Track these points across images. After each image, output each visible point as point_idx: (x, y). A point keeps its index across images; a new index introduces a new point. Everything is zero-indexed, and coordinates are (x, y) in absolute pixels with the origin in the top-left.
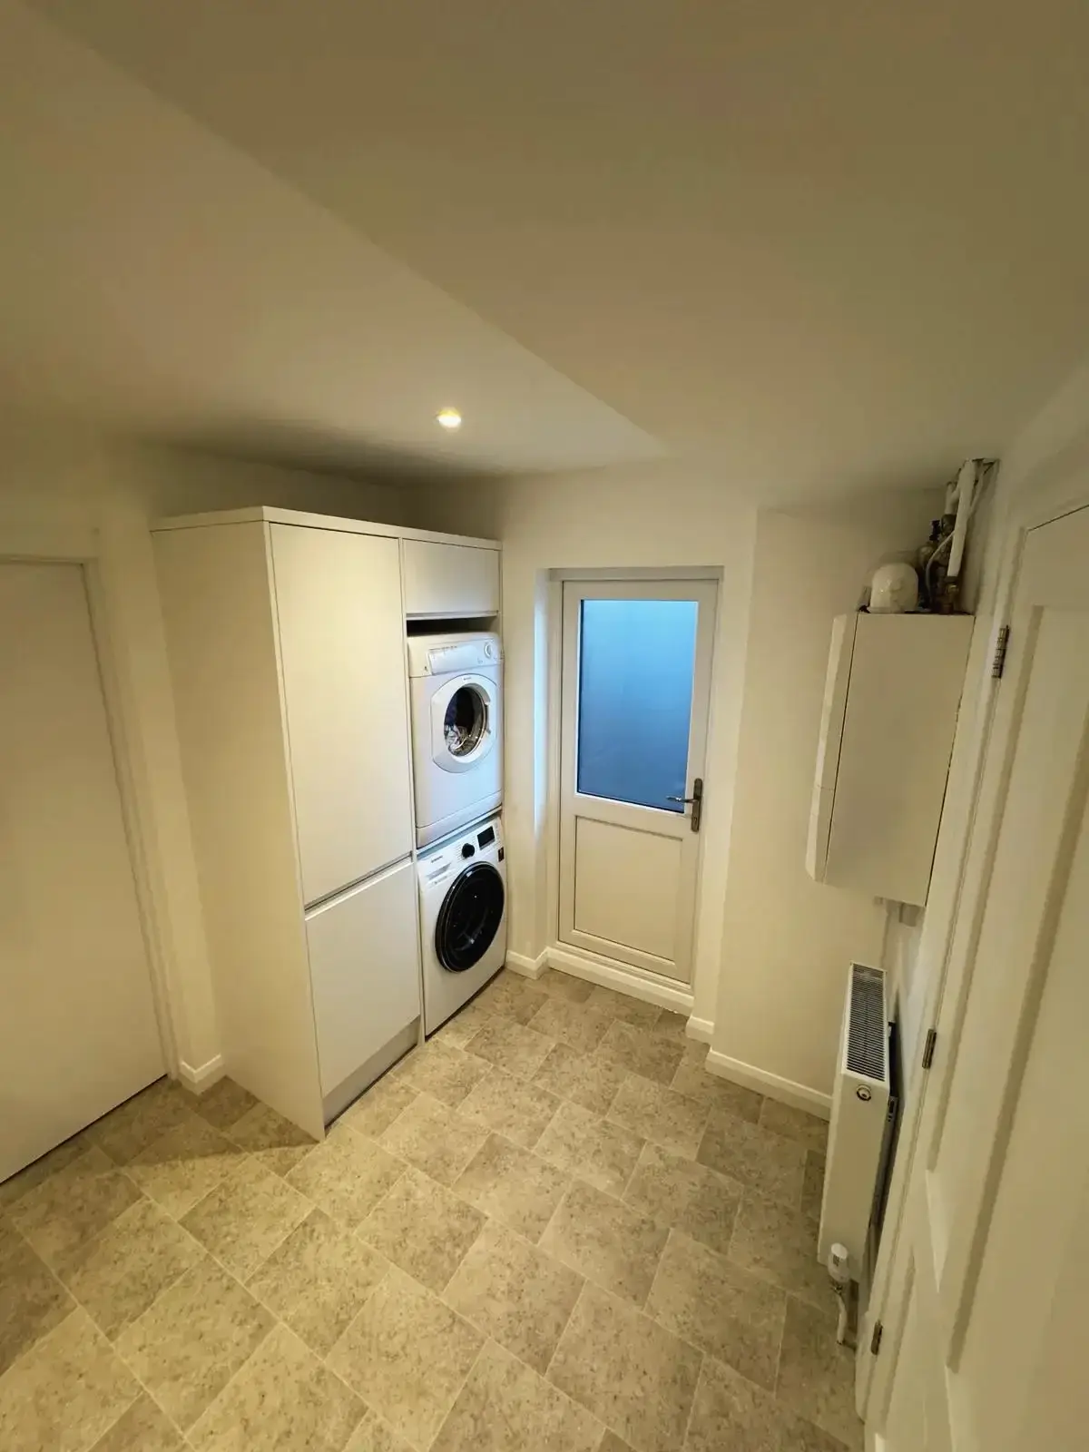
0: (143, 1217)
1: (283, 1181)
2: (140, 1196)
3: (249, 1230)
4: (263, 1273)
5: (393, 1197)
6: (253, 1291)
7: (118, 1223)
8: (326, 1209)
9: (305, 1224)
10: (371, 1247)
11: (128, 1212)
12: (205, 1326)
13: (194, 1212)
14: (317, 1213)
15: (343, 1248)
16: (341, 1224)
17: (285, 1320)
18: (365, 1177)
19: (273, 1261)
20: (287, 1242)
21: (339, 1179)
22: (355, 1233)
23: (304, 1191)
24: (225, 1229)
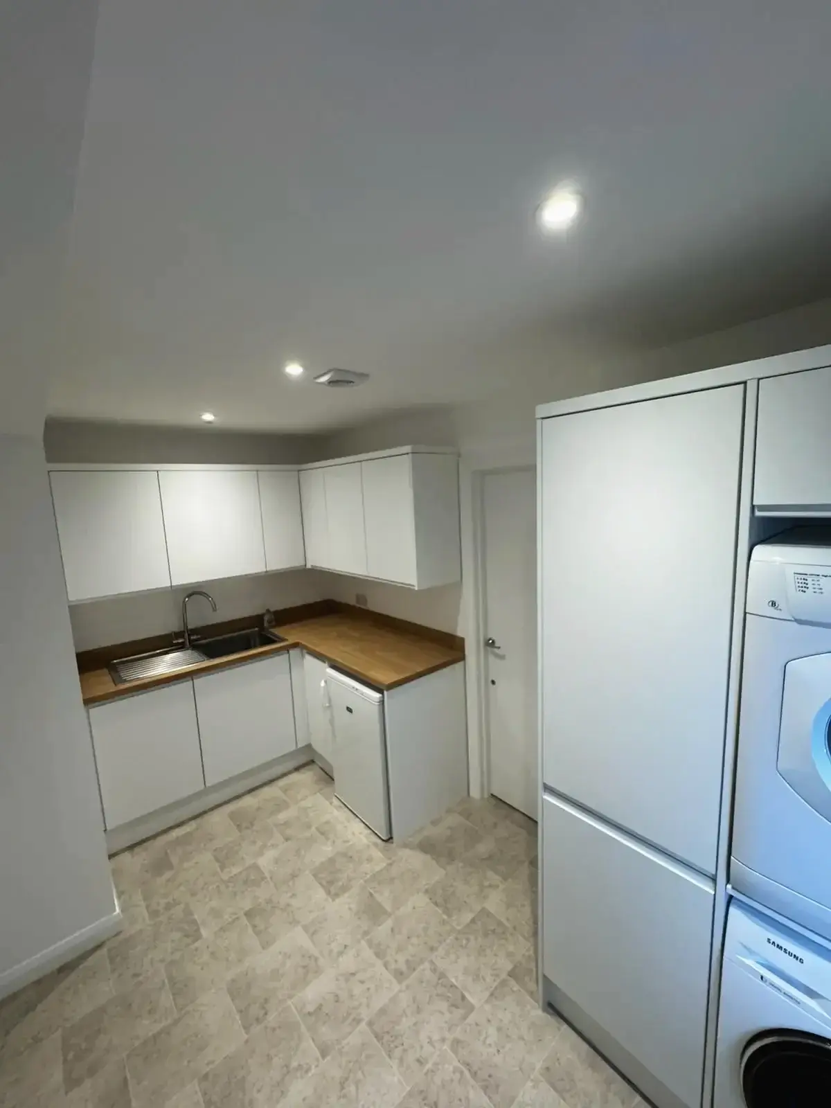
0: (490, 886)
1: (504, 976)
2: (505, 879)
3: (468, 955)
4: (434, 970)
5: (472, 1095)
6: (427, 965)
7: (490, 874)
8: (472, 1018)
9: (463, 998)
10: (429, 1066)
11: (497, 877)
12: (414, 940)
13: (489, 914)
14: (471, 1008)
15: (436, 1037)
16: (458, 1033)
17: (400, 991)
18: (498, 1059)
19: (442, 976)
20: (452, 986)
21: (499, 1029)
22: (446, 1047)
23: (492, 995)
24: (472, 938)
